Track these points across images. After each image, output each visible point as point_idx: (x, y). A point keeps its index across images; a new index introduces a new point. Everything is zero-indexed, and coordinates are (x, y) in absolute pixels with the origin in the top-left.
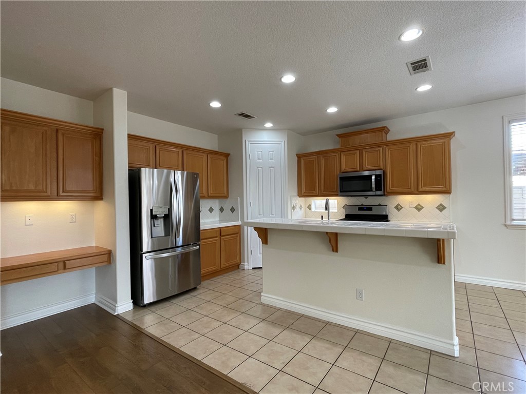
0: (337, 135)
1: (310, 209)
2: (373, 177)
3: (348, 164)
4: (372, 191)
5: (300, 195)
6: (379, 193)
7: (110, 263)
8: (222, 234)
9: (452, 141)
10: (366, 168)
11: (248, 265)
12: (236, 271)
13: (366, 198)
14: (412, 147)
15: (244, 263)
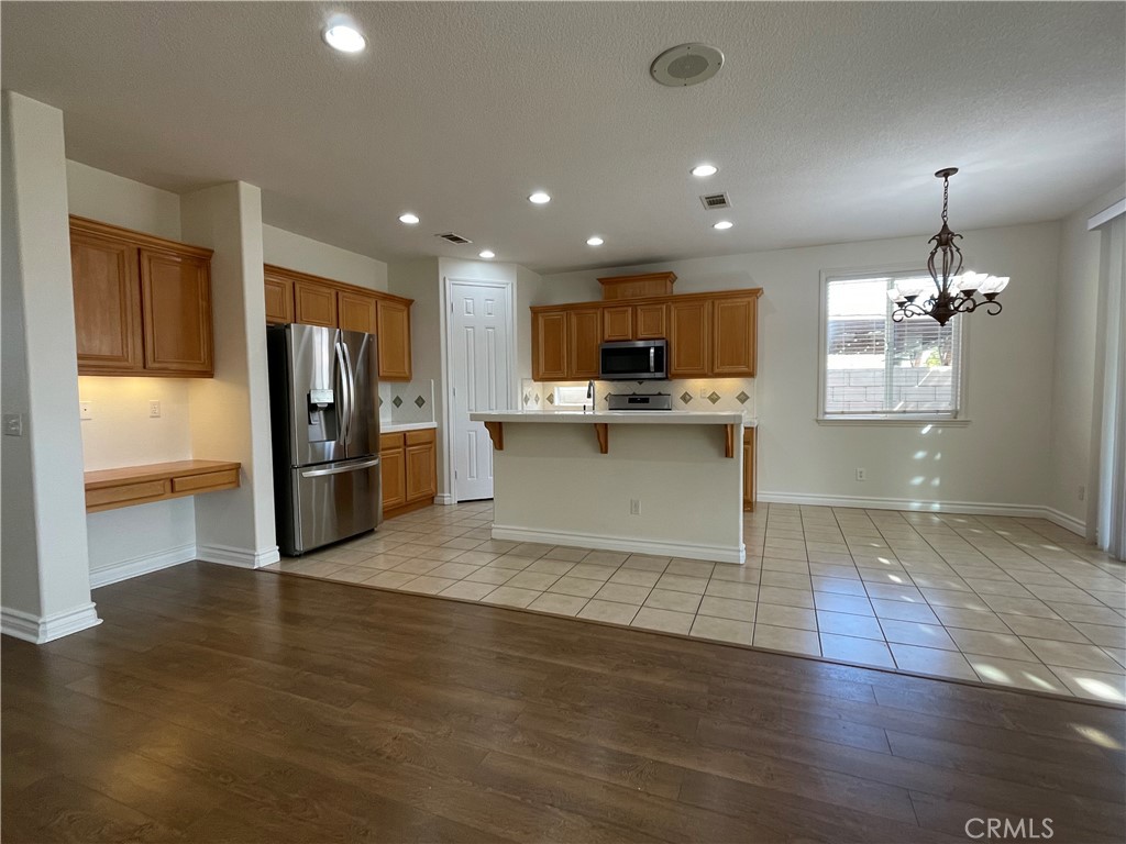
0: (599, 280)
1: (552, 402)
2: (652, 351)
3: (614, 328)
4: (648, 371)
5: (537, 377)
6: (659, 375)
7: (238, 486)
8: (408, 443)
9: (760, 300)
10: (641, 336)
11: (451, 497)
12: (430, 507)
13: (640, 383)
14: (707, 305)
15: (443, 492)
